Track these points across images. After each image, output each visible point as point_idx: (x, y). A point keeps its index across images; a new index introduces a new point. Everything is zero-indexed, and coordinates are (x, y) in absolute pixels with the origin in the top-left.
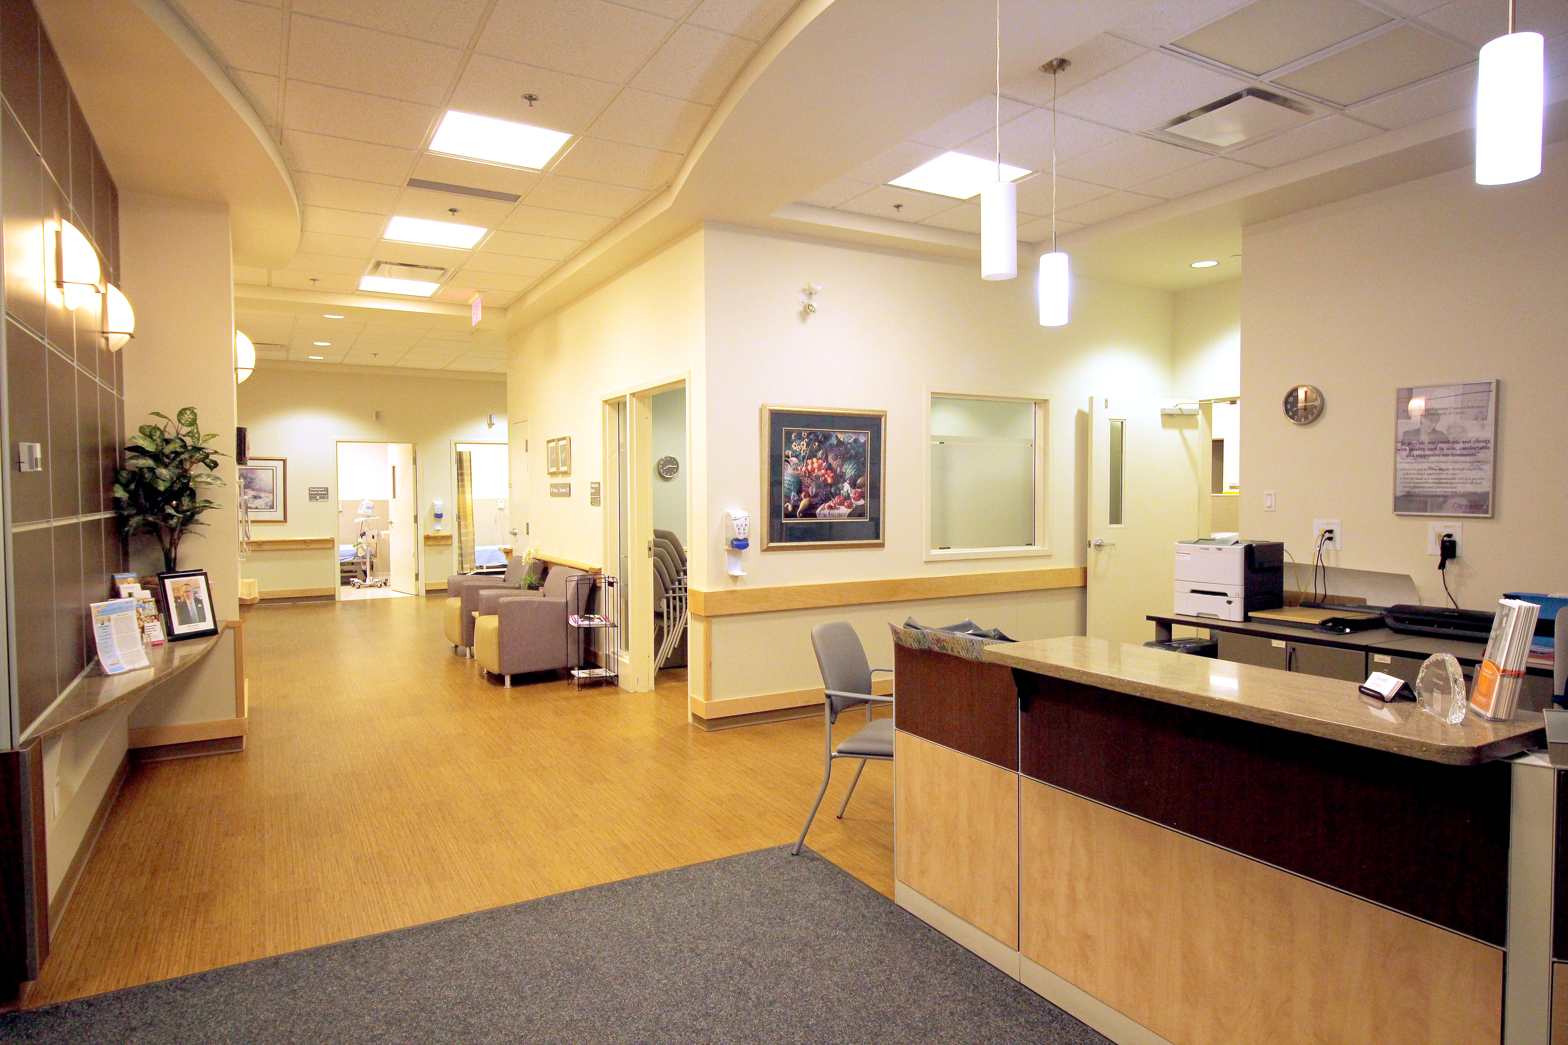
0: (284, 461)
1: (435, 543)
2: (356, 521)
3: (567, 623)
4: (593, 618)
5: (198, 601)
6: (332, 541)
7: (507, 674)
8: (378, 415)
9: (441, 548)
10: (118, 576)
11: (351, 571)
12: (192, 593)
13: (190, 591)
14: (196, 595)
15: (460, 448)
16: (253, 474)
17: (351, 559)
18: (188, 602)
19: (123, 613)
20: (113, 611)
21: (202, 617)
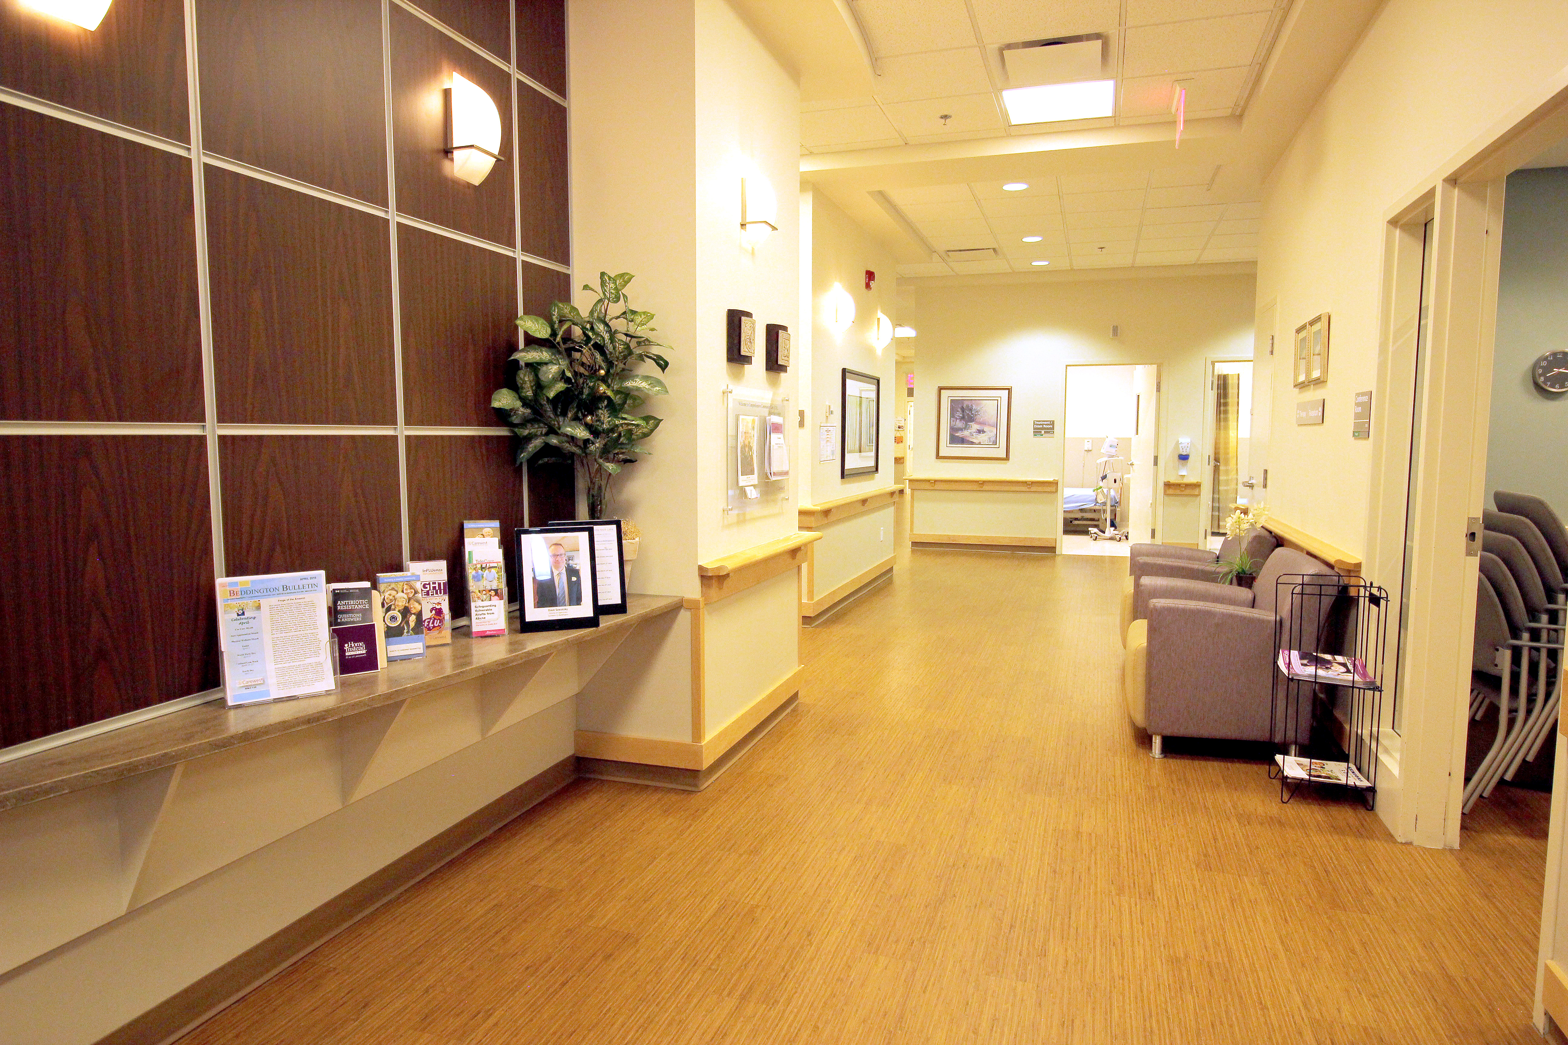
0: (1009, 390)
1: (1178, 492)
2: (1098, 461)
3: (1275, 662)
4: (1329, 662)
5: (572, 572)
6: (1055, 483)
7: (1156, 734)
8: (1115, 330)
9: (1186, 499)
10: (468, 525)
11: (1093, 520)
12: (565, 558)
13: (560, 555)
15: (1222, 369)
16: (978, 405)
17: (1091, 506)
19: (293, 597)
20: (270, 592)
21: (575, 596)
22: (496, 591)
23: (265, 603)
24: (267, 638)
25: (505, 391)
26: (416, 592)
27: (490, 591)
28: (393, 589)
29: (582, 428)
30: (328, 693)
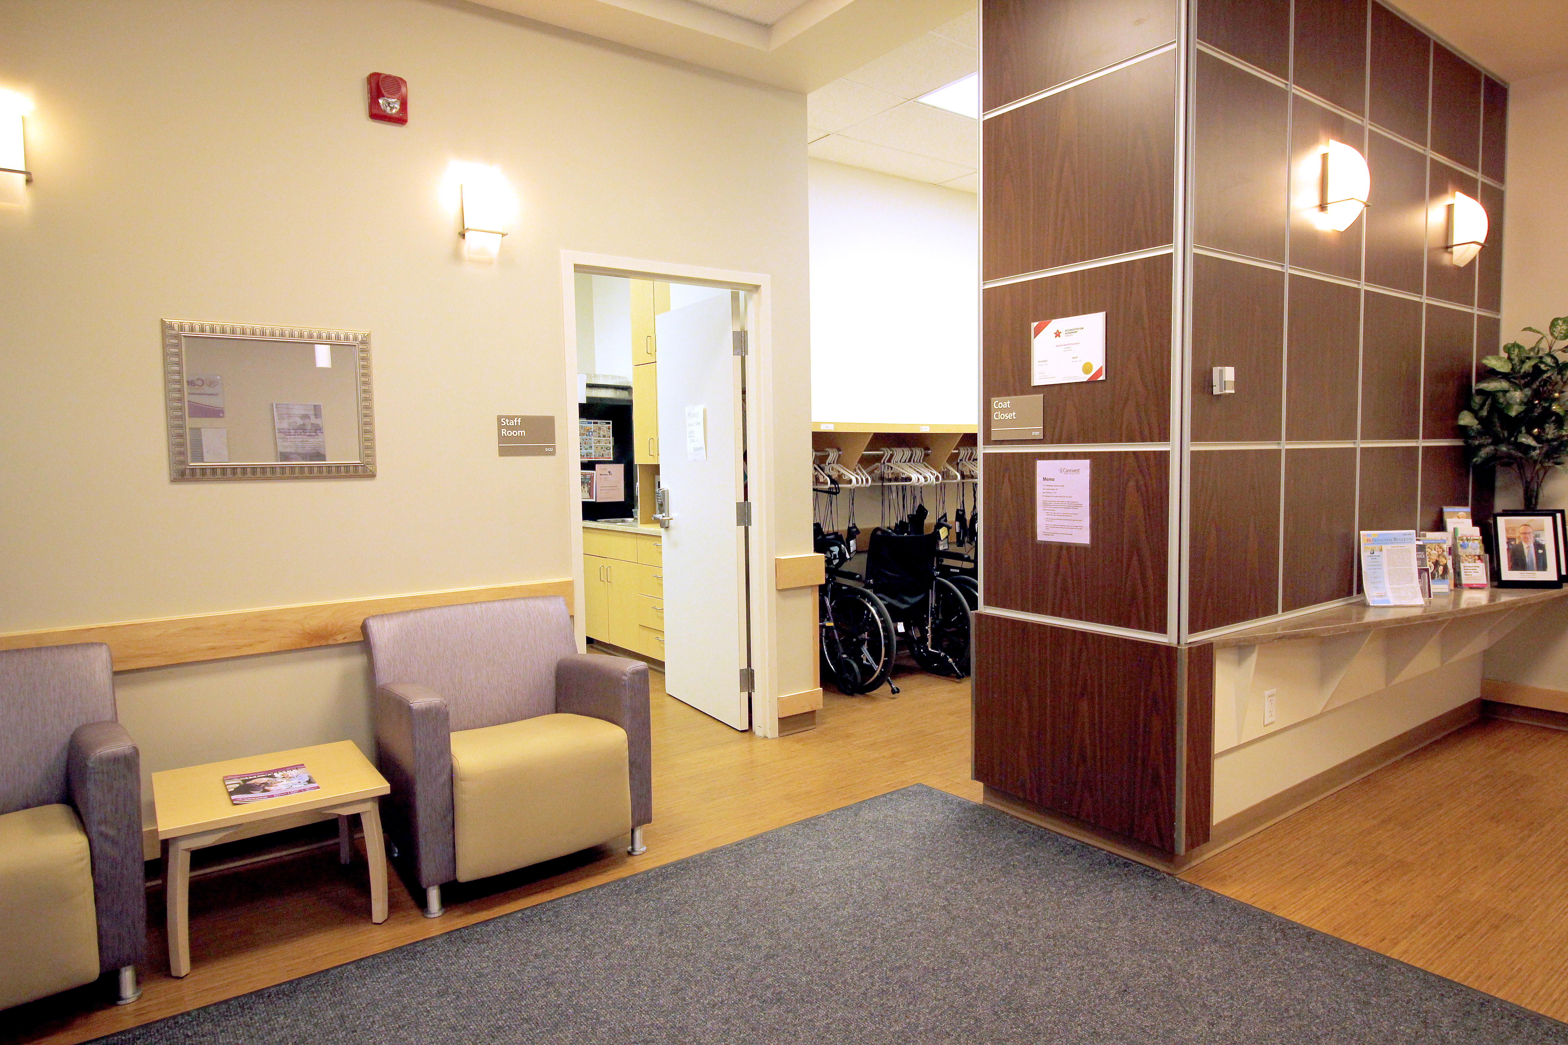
5: (1539, 546)
10: (1447, 510)
12: (1532, 535)
13: (1529, 533)
14: (1537, 538)
18: (1525, 546)
19: (1399, 545)
20: (1387, 541)
21: (1541, 565)
22: (1479, 556)
23: (1385, 547)
24: (1385, 568)
25: (1465, 412)
26: (1443, 551)
27: (1473, 556)
28: (1429, 548)
29: (1531, 438)
30: (1421, 606)
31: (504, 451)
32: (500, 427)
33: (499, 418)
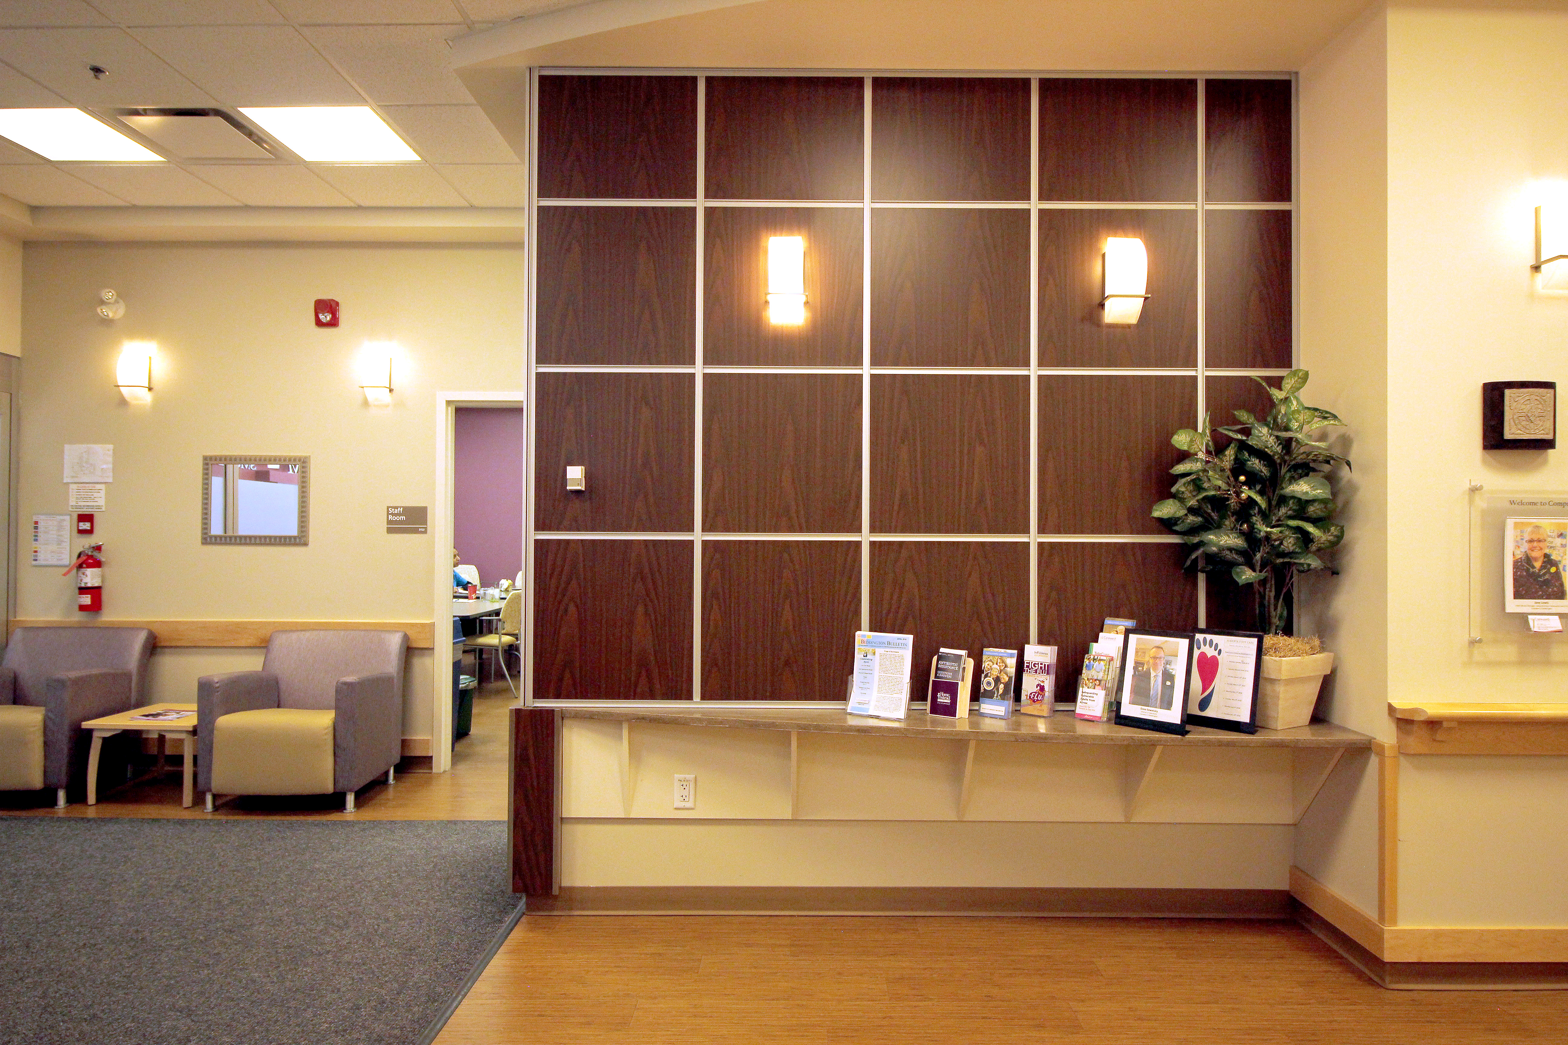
5: (1168, 676)
12: (1163, 662)
19: (893, 650)
20: (881, 644)
21: (1166, 700)
22: (1100, 681)
23: (879, 651)
24: (876, 674)
25: (1165, 501)
27: (1096, 680)
28: (990, 661)
29: (1233, 536)
30: (898, 720)
31: (390, 531)
32: (388, 514)
33: (388, 508)
